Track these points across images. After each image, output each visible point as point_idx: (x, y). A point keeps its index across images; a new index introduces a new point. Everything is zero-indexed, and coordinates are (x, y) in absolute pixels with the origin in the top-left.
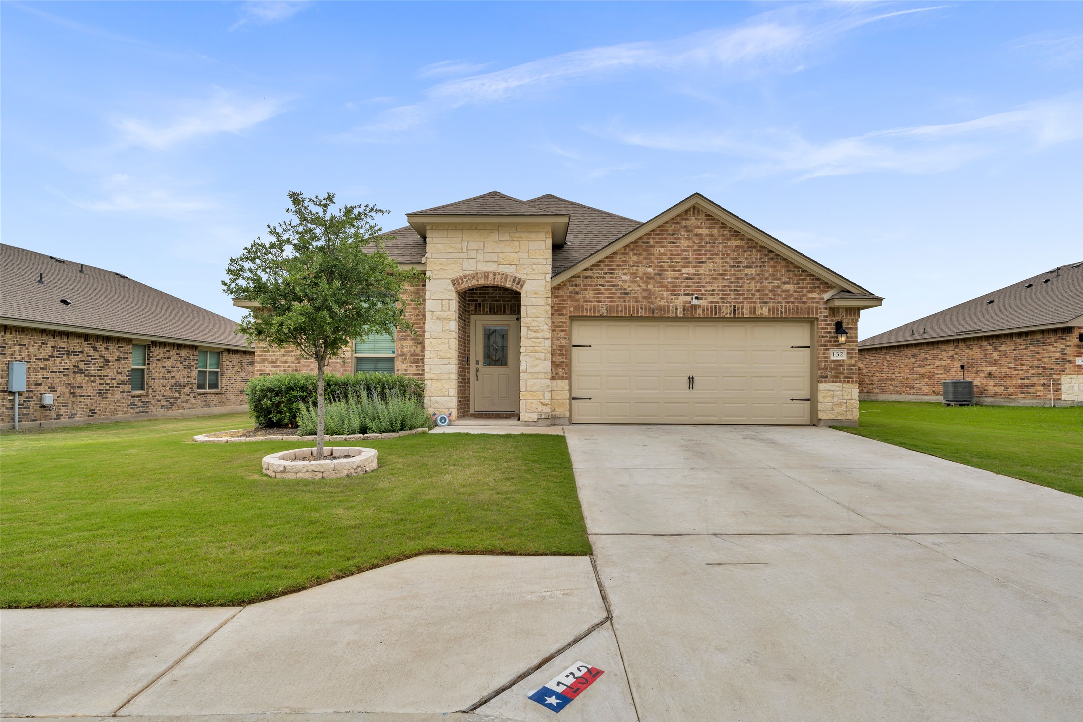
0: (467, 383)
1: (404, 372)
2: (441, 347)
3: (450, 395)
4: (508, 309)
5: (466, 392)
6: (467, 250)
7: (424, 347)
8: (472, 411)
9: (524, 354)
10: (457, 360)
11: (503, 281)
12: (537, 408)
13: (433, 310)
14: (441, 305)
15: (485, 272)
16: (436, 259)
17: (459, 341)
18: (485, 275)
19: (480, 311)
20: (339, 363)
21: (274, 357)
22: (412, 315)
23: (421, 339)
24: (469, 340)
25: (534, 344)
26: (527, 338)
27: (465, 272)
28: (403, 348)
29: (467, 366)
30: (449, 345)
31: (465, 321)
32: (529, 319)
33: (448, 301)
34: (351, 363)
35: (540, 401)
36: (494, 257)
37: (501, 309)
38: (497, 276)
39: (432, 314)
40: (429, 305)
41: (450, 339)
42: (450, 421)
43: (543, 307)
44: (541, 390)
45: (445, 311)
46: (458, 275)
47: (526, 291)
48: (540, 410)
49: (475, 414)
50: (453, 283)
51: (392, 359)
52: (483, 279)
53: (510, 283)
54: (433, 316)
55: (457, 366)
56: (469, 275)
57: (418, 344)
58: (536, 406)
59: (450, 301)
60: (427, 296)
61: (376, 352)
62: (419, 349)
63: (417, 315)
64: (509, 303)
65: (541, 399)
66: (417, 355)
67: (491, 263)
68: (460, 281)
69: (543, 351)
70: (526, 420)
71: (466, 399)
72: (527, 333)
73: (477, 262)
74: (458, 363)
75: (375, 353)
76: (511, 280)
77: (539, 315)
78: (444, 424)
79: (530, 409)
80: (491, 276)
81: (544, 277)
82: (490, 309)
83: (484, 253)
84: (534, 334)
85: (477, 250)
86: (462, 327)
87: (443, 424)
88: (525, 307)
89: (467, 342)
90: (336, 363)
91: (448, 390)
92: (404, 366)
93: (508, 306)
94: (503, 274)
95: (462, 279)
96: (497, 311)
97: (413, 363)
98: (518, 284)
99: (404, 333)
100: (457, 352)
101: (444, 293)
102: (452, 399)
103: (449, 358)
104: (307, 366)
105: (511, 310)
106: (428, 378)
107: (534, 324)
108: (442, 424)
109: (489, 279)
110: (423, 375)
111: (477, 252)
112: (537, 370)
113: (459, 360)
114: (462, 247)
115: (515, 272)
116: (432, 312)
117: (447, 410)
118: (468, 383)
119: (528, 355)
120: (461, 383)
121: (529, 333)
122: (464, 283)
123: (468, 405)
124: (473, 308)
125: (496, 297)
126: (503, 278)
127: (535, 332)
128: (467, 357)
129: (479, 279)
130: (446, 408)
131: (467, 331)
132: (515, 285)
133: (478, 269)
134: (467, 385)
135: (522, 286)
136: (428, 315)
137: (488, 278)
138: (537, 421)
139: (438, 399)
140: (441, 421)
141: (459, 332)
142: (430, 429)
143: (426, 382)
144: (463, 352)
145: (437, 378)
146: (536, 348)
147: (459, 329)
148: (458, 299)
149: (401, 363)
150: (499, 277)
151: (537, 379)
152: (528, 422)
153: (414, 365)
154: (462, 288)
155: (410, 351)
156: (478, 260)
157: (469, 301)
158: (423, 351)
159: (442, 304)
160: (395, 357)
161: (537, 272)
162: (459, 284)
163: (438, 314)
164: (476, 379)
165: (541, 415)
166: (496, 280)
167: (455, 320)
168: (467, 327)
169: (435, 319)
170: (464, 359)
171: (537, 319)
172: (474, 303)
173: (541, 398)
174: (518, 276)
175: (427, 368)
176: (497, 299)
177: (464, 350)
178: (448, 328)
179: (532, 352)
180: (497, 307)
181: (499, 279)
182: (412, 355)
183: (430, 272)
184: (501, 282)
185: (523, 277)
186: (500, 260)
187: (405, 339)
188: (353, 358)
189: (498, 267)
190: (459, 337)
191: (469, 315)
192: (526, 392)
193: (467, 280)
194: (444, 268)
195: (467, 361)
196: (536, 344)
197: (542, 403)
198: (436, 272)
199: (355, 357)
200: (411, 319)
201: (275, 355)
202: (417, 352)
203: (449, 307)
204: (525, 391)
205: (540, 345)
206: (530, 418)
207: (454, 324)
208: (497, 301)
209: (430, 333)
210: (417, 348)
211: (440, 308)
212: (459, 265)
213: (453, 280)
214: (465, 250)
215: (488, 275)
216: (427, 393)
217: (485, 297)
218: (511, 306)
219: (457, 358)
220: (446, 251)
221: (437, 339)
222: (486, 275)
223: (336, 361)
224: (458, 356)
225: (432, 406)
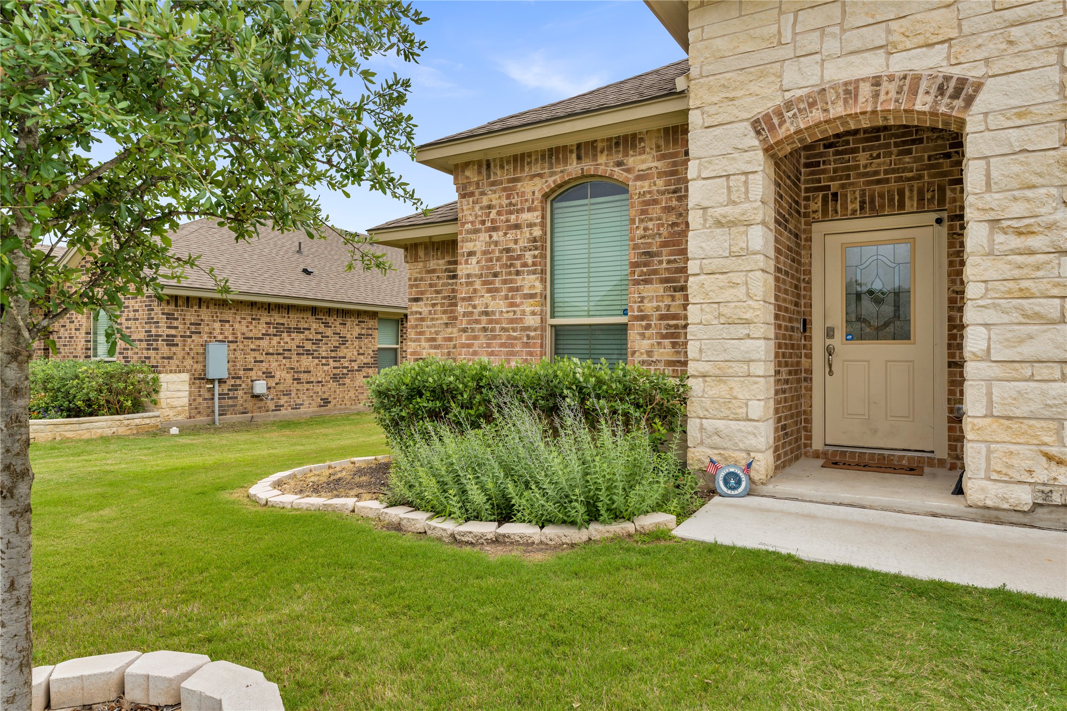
0: (806, 379)
1: (645, 357)
2: (728, 294)
3: (750, 417)
4: (911, 198)
5: (803, 401)
6: (795, 34)
7: (686, 297)
8: (817, 444)
9: (981, 303)
10: (773, 327)
11: (904, 98)
12: (1030, 472)
13: (705, 204)
14: (725, 191)
15: (846, 84)
16: (711, 78)
17: (777, 279)
18: (847, 92)
19: (836, 212)
20: (520, 339)
21: (433, 330)
22: (663, 225)
23: (682, 280)
24: (809, 282)
25: (1016, 273)
26: (990, 253)
27: (788, 95)
28: (642, 302)
29: (803, 342)
30: (748, 289)
31: (797, 236)
32: (996, 196)
33: (743, 178)
34: (542, 337)
35: (1045, 449)
36: (878, 36)
37: (891, 200)
38: (885, 85)
39: (704, 215)
40: (696, 193)
41: (750, 274)
42: (751, 480)
43: (1052, 153)
44: (1047, 413)
45: (734, 203)
46: (769, 105)
47: (986, 114)
48: (1041, 475)
49: (825, 454)
50: (755, 128)
51: (623, 329)
52: (841, 103)
53: (930, 99)
54: (705, 220)
55: (772, 343)
56: (800, 99)
57: (675, 291)
58: (1027, 464)
59: (751, 176)
60: (692, 173)
61: (591, 313)
62: (678, 302)
63: (674, 224)
64: (916, 184)
65: (1046, 444)
66: (675, 317)
67: (866, 55)
68: (776, 121)
69: (1055, 292)
70: (989, 503)
71: (803, 417)
72: (991, 241)
73: (823, 60)
74: (776, 334)
75: (589, 316)
76: (933, 91)
77: (1035, 180)
78: (736, 492)
79: (1004, 470)
80: (866, 90)
81: (1053, 59)
82: (862, 203)
83: (843, 31)
84: (1016, 242)
85: (822, 29)
86: (790, 249)
87: (733, 493)
88: (983, 162)
89: (803, 285)
90: (516, 338)
91: (747, 405)
92: (646, 344)
93: (911, 191)
94: (905, 77)
95: (780, 114)
96: (882, 206)
97: (664, 337)
98: (956, 95)
99: (645, 269)
100: (772, 307)
101: (734, 159)
102: (755, 427)
103: (748, 322)
104: (469, 346)
105: (921, 199)
106: (696, 373)
107: (1018, 209)
108: (729, 492)
109: (861, 99)
110: (685, 363)
111: (823, 35)
112: (1027, 350)
113: (779, 327)
114: (779, 32)
115: (945, 63)
116: (705, 209)
117: (744, 455)
118: (809, 380)
119: (995, 306)
120: (787, 382)
121: (1000, 238)
122: (788, 124)
123: (808, 430)
124: (817, 205)
125: (876, 173)
126: (906, 88)
127: (1020, 234)
128: (805, 320)
129: (830, 106)
130: (741, 450)
131: (803, 260)
132: (946, 100)
133: (827, 78)
134: (804, 384)
135: (970, 101)
136: (694, 218)
137: (856, 96)
138: (1032, 510)
139: (720, 424)
140: (726, 482)
141: (777, 258)
142: (684, 514)
143: (690, 382)
144: (793, 307)
145: (718, 372)
146: (1024, 284)
147: (778, 251)
148: (773, 176)
149: (638, 337)
150: (893, 87)
151: (1031, 379)
152: (997, 509)
153: (666, 342)
154: (781, 137)
155: (658, 309)
156: (825, 53)
157: (807, 190)
158: (685, 307)
159: (729, 188)
160: (626, 324)
161: (1030, 46)
162: (772, 128)
163: (718, 212)
164: (827, 370)
165: (1048, 495)
166: (882, 97)
167: (764, 223)
168: (803, 252)
169: (710, 227)
170: (795, 325)
171: (1029, 193)
172: (821, 194)
173: (1047, 439)
174: (957, 72)
175: (692, 350)
176: (882, 176)
177: (797, 304)
178: (744, 246)
179: (1009, 295)
180: (881, 196)
181: (893, 94)
182: (662, 317)
183: (698, 112)
184: (897, 101)
185: (972, 72)
186: (896, 37)
187: (647, 282)
188: (548, 329)
189: (887, 60)
190: (778, 270)
191: (808, 224)
192: (988, 420)
193: (794, 115)
194: (731, 95)
195: (805, 330)
196: (1025, 271)
197: (1050, 458)
198: (712, 110)
199: (552, 326)
200: (660, 235)
201: (434, 326)
202: (673, 311)
203: (747, 192)
204: (985, 416)
205: (1040, 274)
206: (1004, 499)
207: (761, 233)
208: (879, 182)
209: (698, 262)
210: (673, 300)
211: (723, 198)
212: (773, 78)
213: (757, 121)
214: (787, 36)
215: (857, 88)
216: (693, 408)
217: (848, 177)
218: (921, 193)
219: (773, 321)
220: (737, 51)
221: (717, 276)
222: (850, 91)
223: (515, 334)
224: (777, 317)
225: (707, 441)
